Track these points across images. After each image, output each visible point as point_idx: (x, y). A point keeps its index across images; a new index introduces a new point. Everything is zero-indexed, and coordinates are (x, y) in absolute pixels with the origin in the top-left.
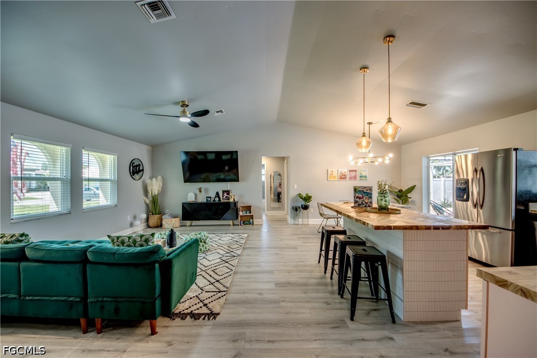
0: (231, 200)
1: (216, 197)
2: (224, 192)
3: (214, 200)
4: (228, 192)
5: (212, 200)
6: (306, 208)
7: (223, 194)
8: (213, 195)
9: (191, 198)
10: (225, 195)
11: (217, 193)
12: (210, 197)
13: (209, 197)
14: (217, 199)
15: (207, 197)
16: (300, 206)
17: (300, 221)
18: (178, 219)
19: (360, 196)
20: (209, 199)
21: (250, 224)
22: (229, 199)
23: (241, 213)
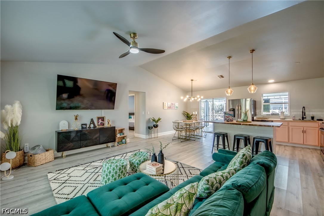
0: (106, 125)
1: (91, 123)
2: (99, 118)
3: (90, 127)
4: (103, 119)
5: (87, 127)
6: (156, 126)
7: (98, 121)
8: (88, 122)
9: (64, 126)
10: (100, 121)
11: (92, 120)
12: (86, 125)
13: (84, 124)
14: (92, 126)
15: (82, 125)
16: (153, 126)
17: (153, 136)
18: (51, 152)
19: (228, 116)
20: (84, 126)
21: (123, 143)
22: (104, 125)
23: (118, 136)
